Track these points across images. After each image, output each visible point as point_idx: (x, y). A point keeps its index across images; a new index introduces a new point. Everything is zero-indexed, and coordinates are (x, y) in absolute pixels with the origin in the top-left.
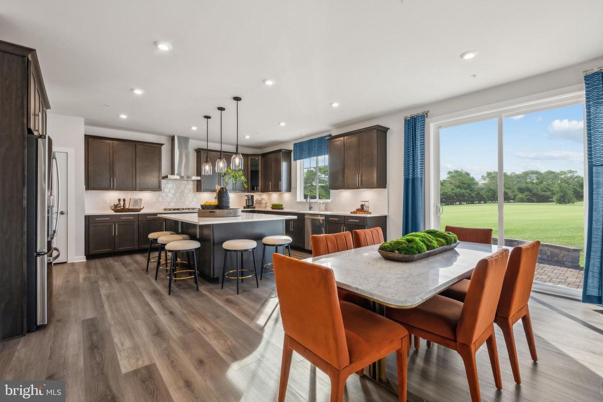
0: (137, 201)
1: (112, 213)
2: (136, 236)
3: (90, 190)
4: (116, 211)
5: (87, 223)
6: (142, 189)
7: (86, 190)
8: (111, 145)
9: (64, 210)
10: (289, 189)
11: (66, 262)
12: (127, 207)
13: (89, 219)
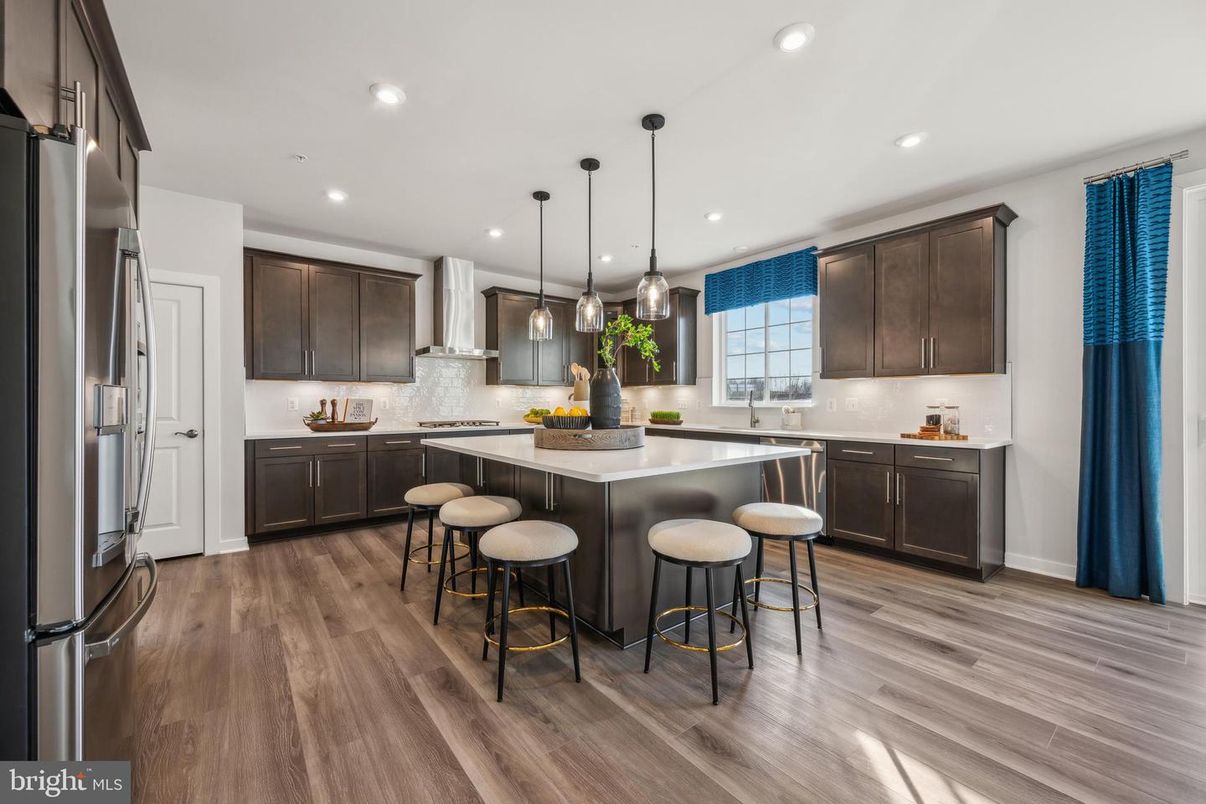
0: (362, 406)
1: (307, 433)
2: (362, 487)
3: (257, 379)
4: (316, 429)
5: (251, 459)
6: (373, 379)
7: (247, 378)
8: (305, 273)
9: (197, 428)
10: (692, 380)
11: (201, 554)
12: (340, 418)
13: (253, 447)
